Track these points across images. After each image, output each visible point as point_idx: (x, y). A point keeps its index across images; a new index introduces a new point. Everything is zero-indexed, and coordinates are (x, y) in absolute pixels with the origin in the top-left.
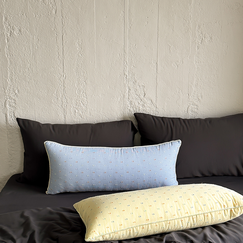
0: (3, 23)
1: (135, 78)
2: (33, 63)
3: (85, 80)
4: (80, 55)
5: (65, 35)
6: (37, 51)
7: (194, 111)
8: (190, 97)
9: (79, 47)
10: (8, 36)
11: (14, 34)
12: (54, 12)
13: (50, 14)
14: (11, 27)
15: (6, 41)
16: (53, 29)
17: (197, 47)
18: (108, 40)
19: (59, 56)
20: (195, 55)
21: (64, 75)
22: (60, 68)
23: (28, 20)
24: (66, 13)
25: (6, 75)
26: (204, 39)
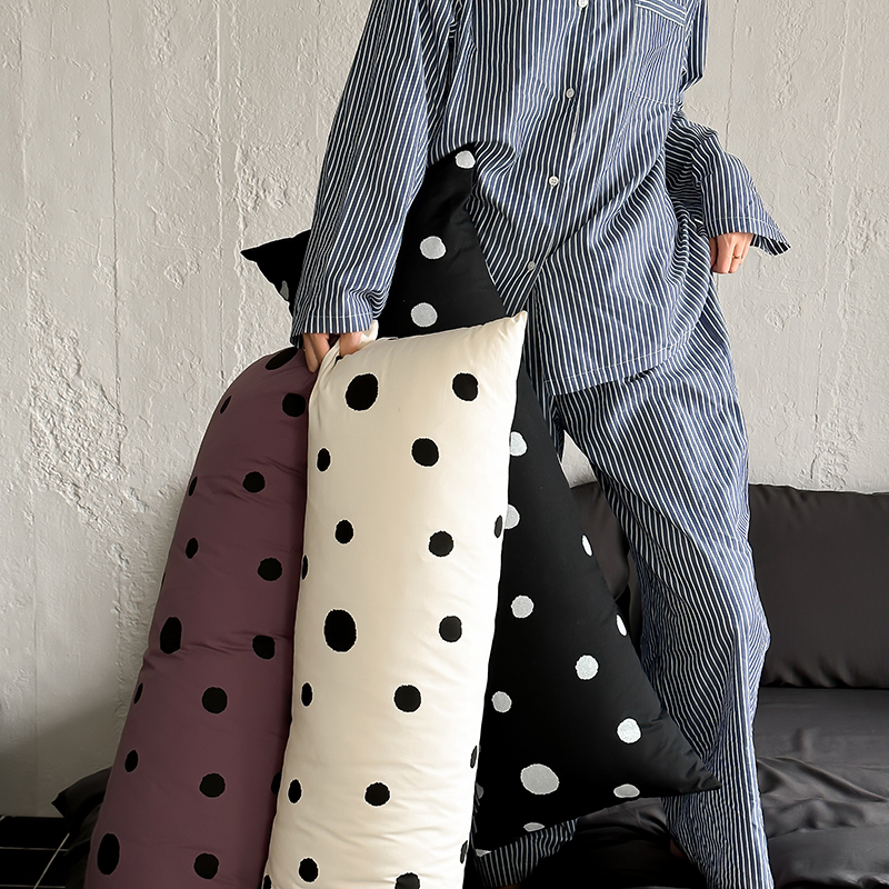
0: (236, 169)
7: (833, 473)
8: (823, 426)
11: (268, 205)
14: (260, 182)
15: (242, 226)
17: (848, 262)
20: (842, 289)
23: (313, 163)
25: (231, 331)
26: (873, 239)
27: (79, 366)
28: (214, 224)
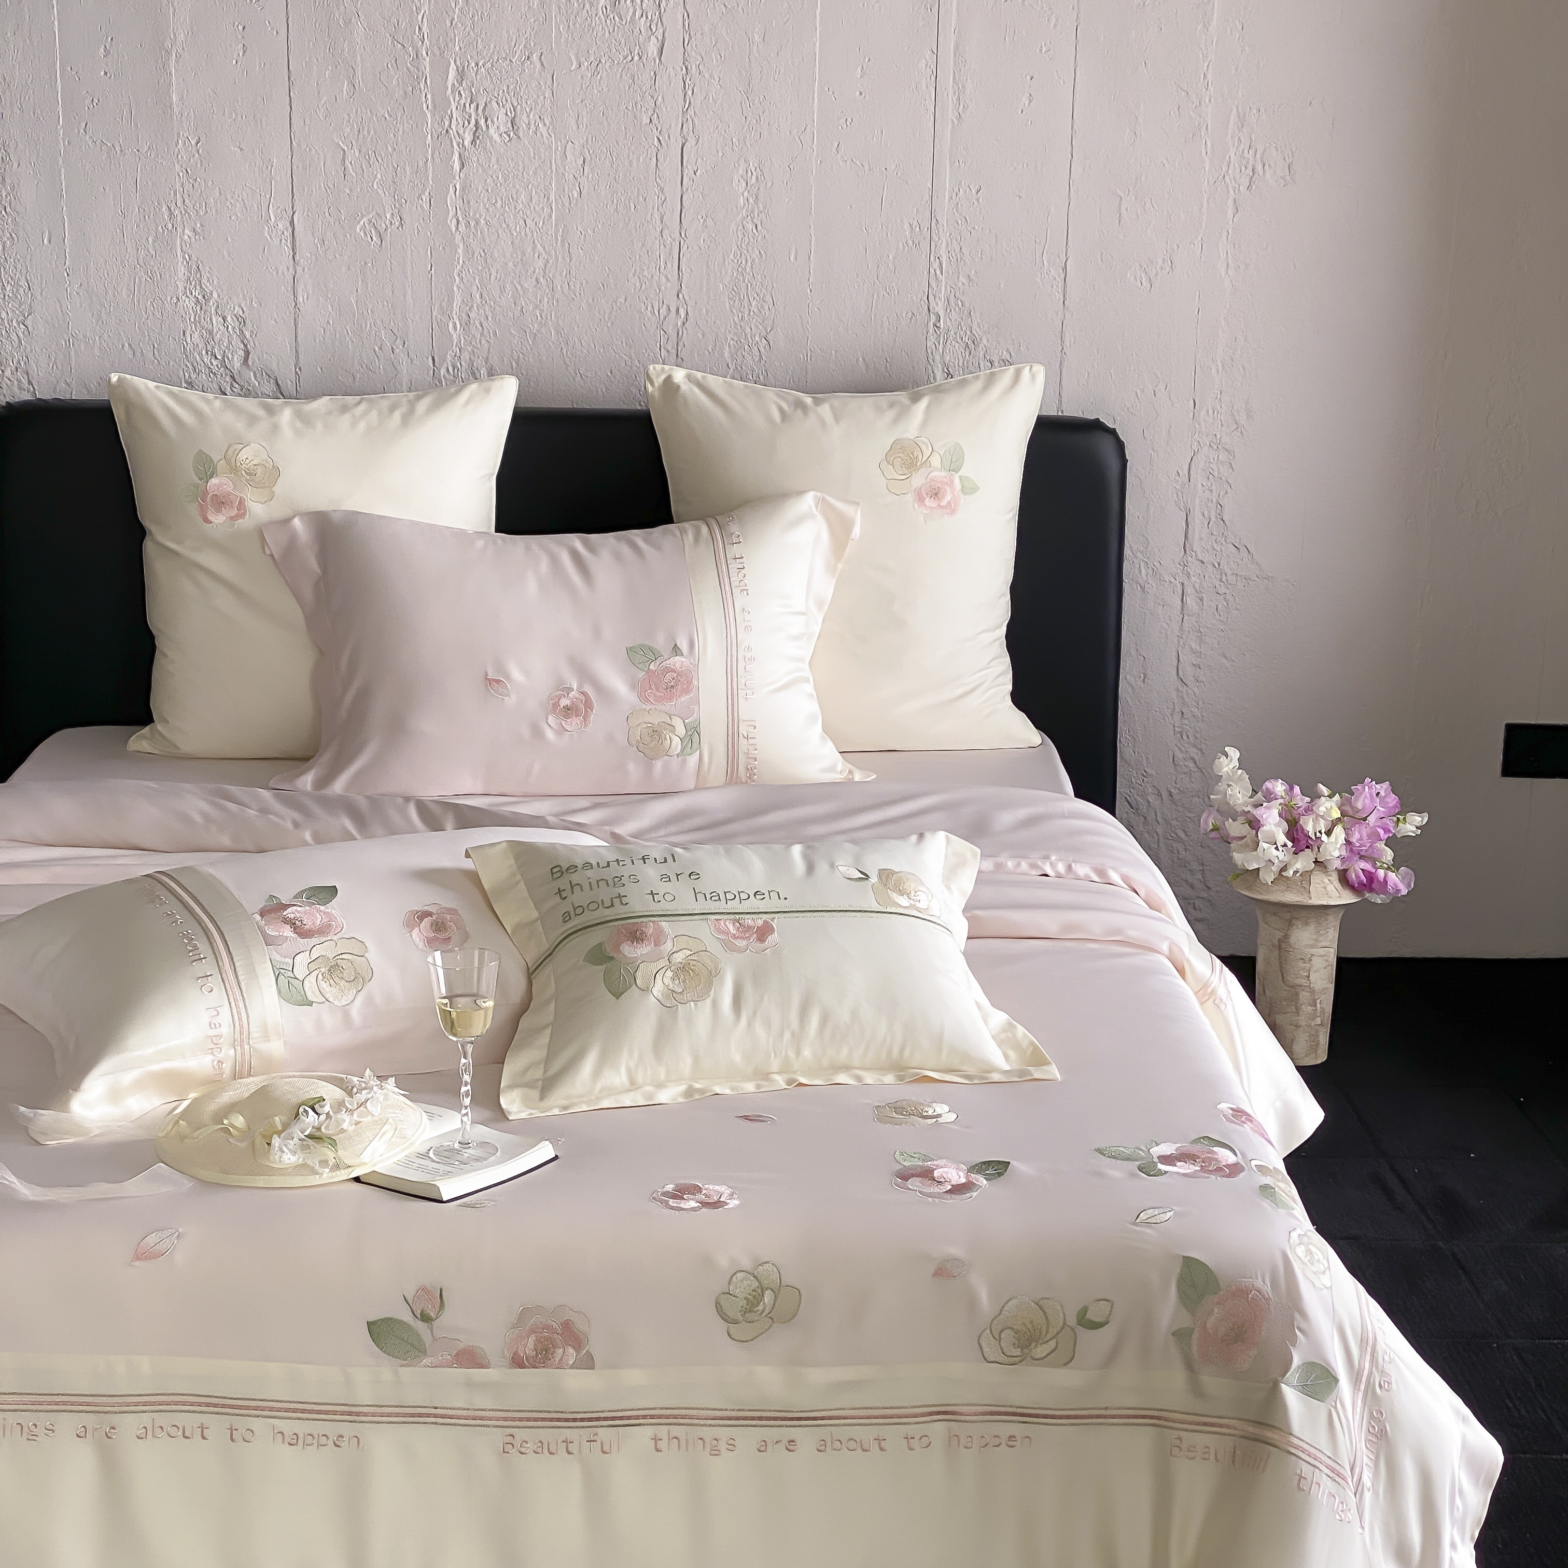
0: (449, 91)
1: (975, 326)
2: (557, 258)
3: (764, 333)
4: (750, 226)
5: (694, 143)
6: (576, 205)
7: (1216, 473)
8: (1203, 413)
9: (746, 194)
10: (466, 143)
11: (491, 138)
12: (652, 48)
13: (636, 58)
14: (481, 108)
15: (457, 166)
16: (646, 120)
17: (1230, 202)
18: (867, 167)
19: (666, 232)
20: (1224, 237)
21: (682, 313)
22: (664, 279)
23: (549, 82)
24: (703, 54)
25: (444, 304)
26: (1261, 172)
27: (247, 353)
28: (421, 163)
